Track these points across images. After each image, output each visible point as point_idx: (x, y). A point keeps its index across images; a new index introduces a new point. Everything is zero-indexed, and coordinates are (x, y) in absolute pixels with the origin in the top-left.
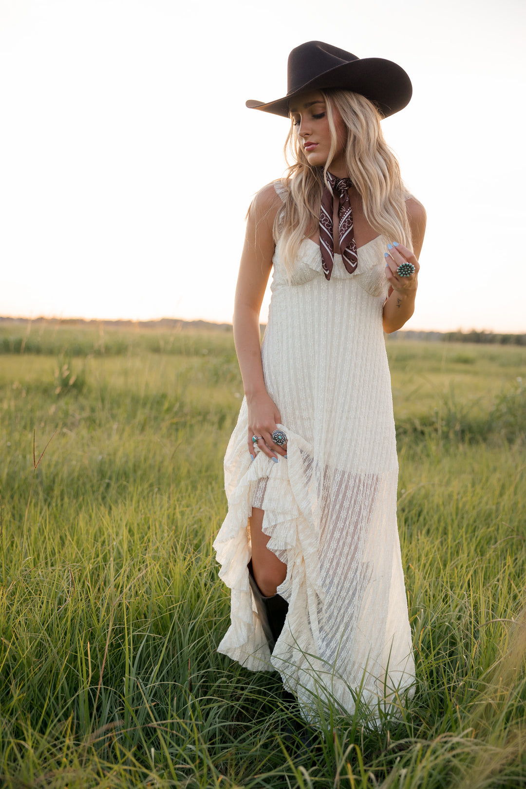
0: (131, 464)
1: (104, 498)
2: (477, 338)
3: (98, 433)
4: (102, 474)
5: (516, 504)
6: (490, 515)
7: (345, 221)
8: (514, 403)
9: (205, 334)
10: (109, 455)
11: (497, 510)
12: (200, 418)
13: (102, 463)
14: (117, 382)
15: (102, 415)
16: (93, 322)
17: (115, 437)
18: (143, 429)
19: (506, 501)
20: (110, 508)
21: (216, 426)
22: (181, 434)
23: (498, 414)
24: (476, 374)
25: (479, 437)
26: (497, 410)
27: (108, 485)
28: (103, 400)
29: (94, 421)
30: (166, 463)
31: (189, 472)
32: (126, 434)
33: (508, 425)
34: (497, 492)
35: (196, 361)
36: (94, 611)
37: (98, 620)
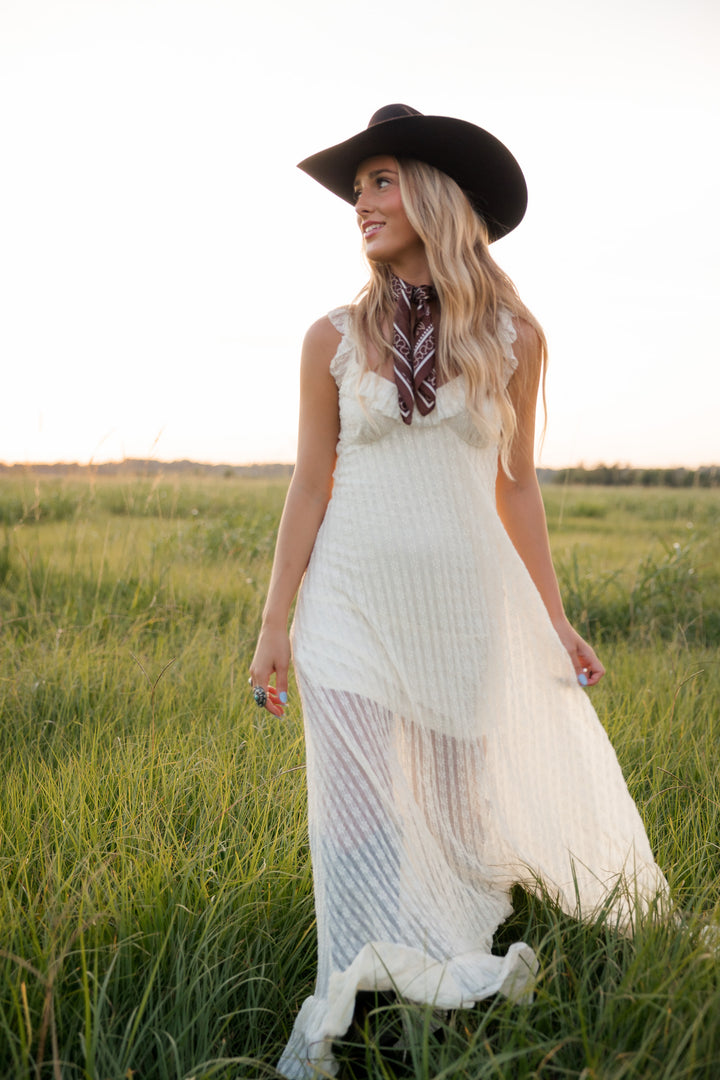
0: (85, 694)
1: (44, 749)
2: (608, 477)
3: (34, 645)
4: (40, 709)
5: (676, 734)
6: (637, 753)
7: (424, 343)
8: (667, 576)
9: (193, 483)
10: (51, 680)
11: (649, 744)
12: (189, 617)
13: (40, 693)
14: (58, 563)
15: (37, 616)
16: (19, 468)
17: (59, 652)
18: (102, 637)
19: (661, 731)
20: (55, 765)
21: (216, 628)
22: (162, 641)
23: (645, 594)
24: (608, 532)
25: (616, 630)
26: (643, 589)
27: (51, 728)
28: (38, 594)
29: (26, 627)
30: (141, 689)
31: (176, 702)
32: (76, 646)
33: (659, 611)
34: (647, 718)
35: (181, 527)
36: (34, 931)
37: (41, 945)
